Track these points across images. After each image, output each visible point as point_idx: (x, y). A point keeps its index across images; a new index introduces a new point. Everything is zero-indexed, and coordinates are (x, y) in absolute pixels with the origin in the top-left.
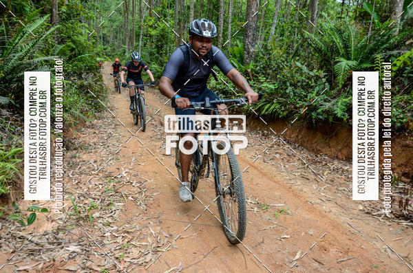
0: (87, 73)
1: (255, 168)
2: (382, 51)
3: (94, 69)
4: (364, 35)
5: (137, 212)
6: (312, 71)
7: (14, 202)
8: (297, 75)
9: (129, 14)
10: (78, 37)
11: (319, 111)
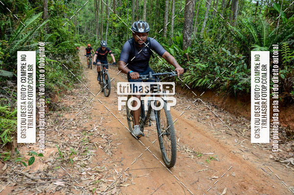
0: (68, 55)
1: (192, 126)
2: (287, 40)
3: (74, 52)
4: (274, 27)
5: (105, 157)
6: (233, 54)
7: (16, 149)
8: (223, 58)
9: (99, 11)
10: (62, 28)
11: (239, 84)
